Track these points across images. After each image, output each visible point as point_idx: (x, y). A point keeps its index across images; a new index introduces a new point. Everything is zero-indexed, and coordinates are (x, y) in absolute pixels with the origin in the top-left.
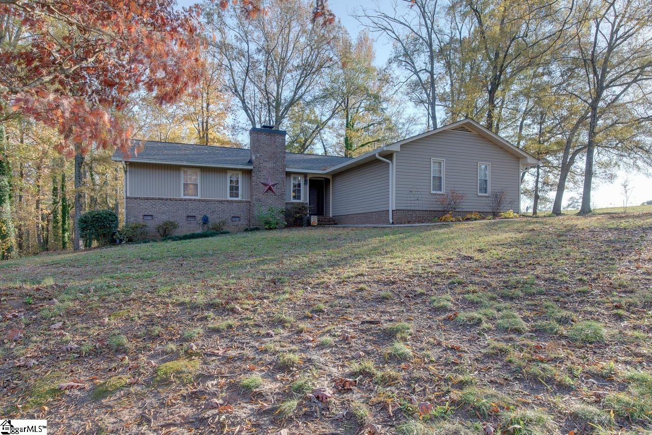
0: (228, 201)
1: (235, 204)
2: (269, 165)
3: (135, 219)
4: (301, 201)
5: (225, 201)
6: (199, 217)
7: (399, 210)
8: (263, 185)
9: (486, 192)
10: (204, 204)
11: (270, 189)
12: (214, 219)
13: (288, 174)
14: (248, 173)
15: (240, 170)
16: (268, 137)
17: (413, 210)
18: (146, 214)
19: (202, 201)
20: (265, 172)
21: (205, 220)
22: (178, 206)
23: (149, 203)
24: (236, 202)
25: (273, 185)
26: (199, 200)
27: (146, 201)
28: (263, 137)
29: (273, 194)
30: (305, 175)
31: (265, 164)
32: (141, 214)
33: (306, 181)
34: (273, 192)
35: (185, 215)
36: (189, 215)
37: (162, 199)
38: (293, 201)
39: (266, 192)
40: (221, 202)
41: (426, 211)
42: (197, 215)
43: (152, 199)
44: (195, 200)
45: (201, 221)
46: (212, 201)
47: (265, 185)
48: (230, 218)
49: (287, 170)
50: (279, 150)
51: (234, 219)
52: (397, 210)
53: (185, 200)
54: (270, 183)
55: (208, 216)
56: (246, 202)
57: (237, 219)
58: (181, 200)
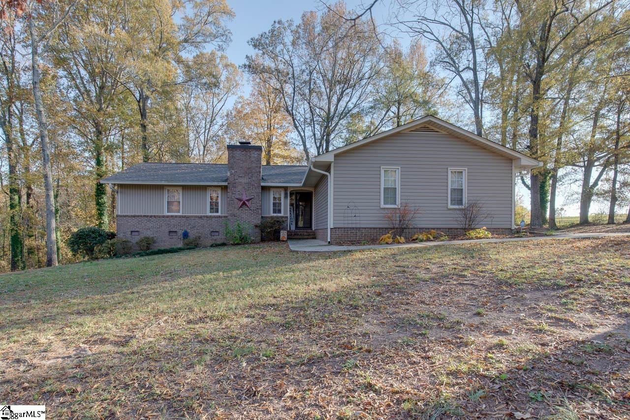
0: (207, 217)
1: (214, 220)
2: (244, 180)
3: (124, 234)
4: (282, 214)
5: (204, 216)
6: (180, 233)
7: (339, 228)
8: (237, 201)
9: (461, 204)
10: (184, 219)
11: (244, 204)
12: (193, 234)
13: (264, 188)
14: (224, 188)
15: (220, 186)
16: (243, 153)
17: (356, 228)
18: (134, 230)
19: (183, 217)
20: (240, 188)
21: (186, 235)
22: (161, 223)
23: (135, 220)
24: (215, 217)
25: (248, 200)
26: (180, 217)
27: (134, 218)
28: (238, 153)
29: (247, 208)
30: (286, 188)
31: (240, 180)
32: (129, 230)
33: (286, 194)
34: (248, 207)
35: (167, 230)
36: (171, 230)
37: (147, 216)
38: (272, 214)
39: (241, 207)
40: (201, 217)
41: (374, 228)
42: (178, 231)
43: (138, 216)
44: (176, 216)
45: (182, 236)
46: (192, 217)
47: (240, 200)
48: (209, 232)
49: (263, 184)
50: (254, 165)
51: (213, 234)
52: (335, 228)
53: (168, 217)
54: (244, 198)
55: (189, 231)
56: (225, 217)
57: (217, 234)
58: (164, 217)
